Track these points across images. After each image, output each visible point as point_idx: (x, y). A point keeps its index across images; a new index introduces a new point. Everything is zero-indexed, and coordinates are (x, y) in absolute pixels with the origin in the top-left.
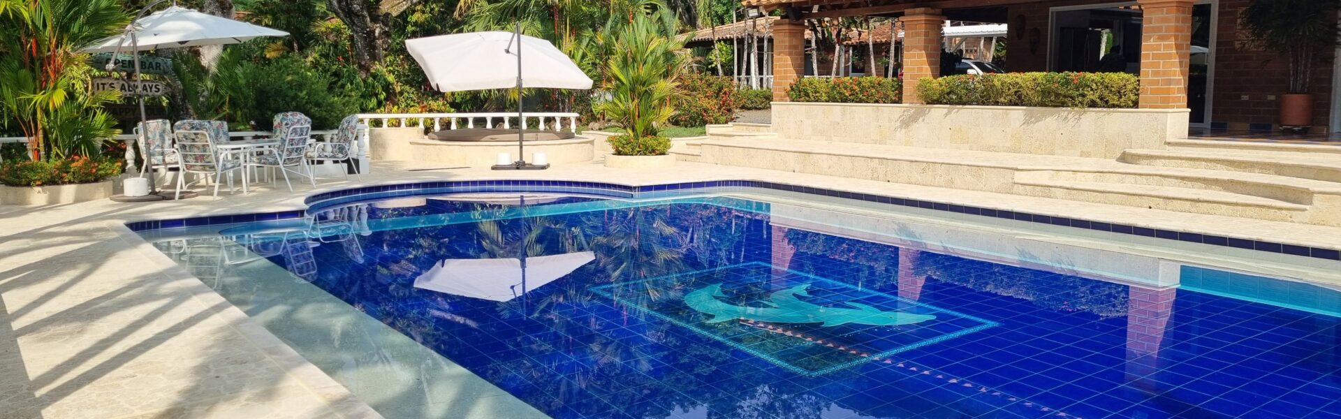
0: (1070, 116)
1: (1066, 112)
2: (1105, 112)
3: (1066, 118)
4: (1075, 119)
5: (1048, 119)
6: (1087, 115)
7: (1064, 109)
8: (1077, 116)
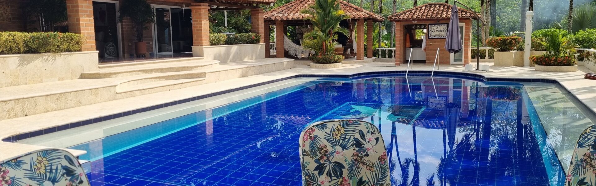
0: (49, 58)
1: (47, 57)
2: (69, 54)
3: (47, 59)
4: (53, 60)
5: (35, 62)
6: (61, 56)
7: (46, 54)
8: (53, 58)
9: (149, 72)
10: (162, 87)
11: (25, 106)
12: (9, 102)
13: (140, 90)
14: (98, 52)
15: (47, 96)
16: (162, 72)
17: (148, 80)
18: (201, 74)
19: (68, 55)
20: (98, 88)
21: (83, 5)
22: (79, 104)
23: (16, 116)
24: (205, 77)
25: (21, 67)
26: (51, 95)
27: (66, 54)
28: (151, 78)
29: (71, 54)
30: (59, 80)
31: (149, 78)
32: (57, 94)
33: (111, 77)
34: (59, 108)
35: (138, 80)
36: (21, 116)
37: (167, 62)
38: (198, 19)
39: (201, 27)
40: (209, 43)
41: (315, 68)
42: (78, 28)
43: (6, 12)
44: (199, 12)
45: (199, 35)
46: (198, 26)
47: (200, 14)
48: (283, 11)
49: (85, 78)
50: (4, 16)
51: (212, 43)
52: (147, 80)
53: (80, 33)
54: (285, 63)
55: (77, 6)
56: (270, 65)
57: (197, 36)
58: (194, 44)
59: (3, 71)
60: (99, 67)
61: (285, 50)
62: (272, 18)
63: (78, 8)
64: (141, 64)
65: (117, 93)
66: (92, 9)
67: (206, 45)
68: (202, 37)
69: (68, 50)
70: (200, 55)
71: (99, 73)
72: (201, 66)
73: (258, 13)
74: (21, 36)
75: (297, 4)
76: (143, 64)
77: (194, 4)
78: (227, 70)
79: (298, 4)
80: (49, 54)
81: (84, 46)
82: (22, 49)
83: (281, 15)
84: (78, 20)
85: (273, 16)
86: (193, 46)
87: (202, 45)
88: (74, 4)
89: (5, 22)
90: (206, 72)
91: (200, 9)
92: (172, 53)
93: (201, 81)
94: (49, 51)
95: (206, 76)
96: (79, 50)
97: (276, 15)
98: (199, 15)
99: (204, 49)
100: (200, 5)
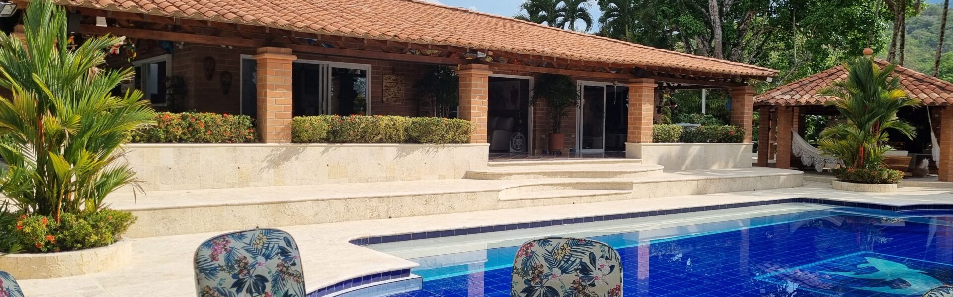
0: (431, 150)
1: (428, 147)
3: (428, 151)
4: (434, 152)
5: (415, 153)
6: (443, 148)
7: (427, 144)
8: (435, 150)
9: (553, 176)
10: (564, 197)
11: (390, 206)
12: (374, 200)
13: (532, 199)
14: (489, 144)
15: (415, 195)
16: (570, 177)
17: (548, 187)
18: (625, 184)
19: (452, 147)
20: (476, 192)
21: (477, 83)
22: (452, 210)
23: (379, 217)
24: (632, 189)
25: (398, 158)
26: (419, 195)
27: (450, 146)
28: (552, 185)
29: (457, 146)
30: (439, 178)
31: (549, 185)
32: (426, 194)
33: (501, 179)
34: (428, 213)
35: (534, 185)
36: (384, 218)
37: (583, 163)
38: (638, 103)
39: (641, 114)
40: (651, 139)
41: (842, 189)
42: (468, 113)
43: (399, 91)
44: (639, 92)
45: (637, 126)
46: (637, 112)
47: (641, 96)
48: (792, 90)
49: (470, 178)
50: (397, 96)
51: (657, 139)
52: (546, 186)
53: (470, 120)
54: (782, 177)
55: (470, 85)
56: (752, 178)
57: (633, 127)
58: (628, 140)
59: (379, 162)
60: (489, 165)
61: (792, 156)
62: (770, 101)
63: (471, 87)
64: (545, 164)
65: (499, 200)
66: (487, 89)
67: (647, 142)
68: (640, 128)
69: (453, 141)
70: (636, 156)
71: (487, 172)
72: (630, 172)
73: (744, 94)
74: (402, 121)
75: (821, 78)
76: (548, 164)
77: (634, 80)
78: (670, 181)
79: (824, 78)
80: (431, 144)
81: (473, 136)
82: (402, 138)
83: (787, 97)
84: (469, 103)
85: (773, 98)
86: (627, 142)
87: (640, 142)
88: (467, 82)
89: (397, 103)
90: (634, 181)
91: (641, 88)
92: (602, 151)
93: (624, 195)
94: (431, 141)
95: (634, 188)
96: (467, 142)
97: (778, 97)
98: (639, 96)
99: (642, 147)
100: (642, 82)
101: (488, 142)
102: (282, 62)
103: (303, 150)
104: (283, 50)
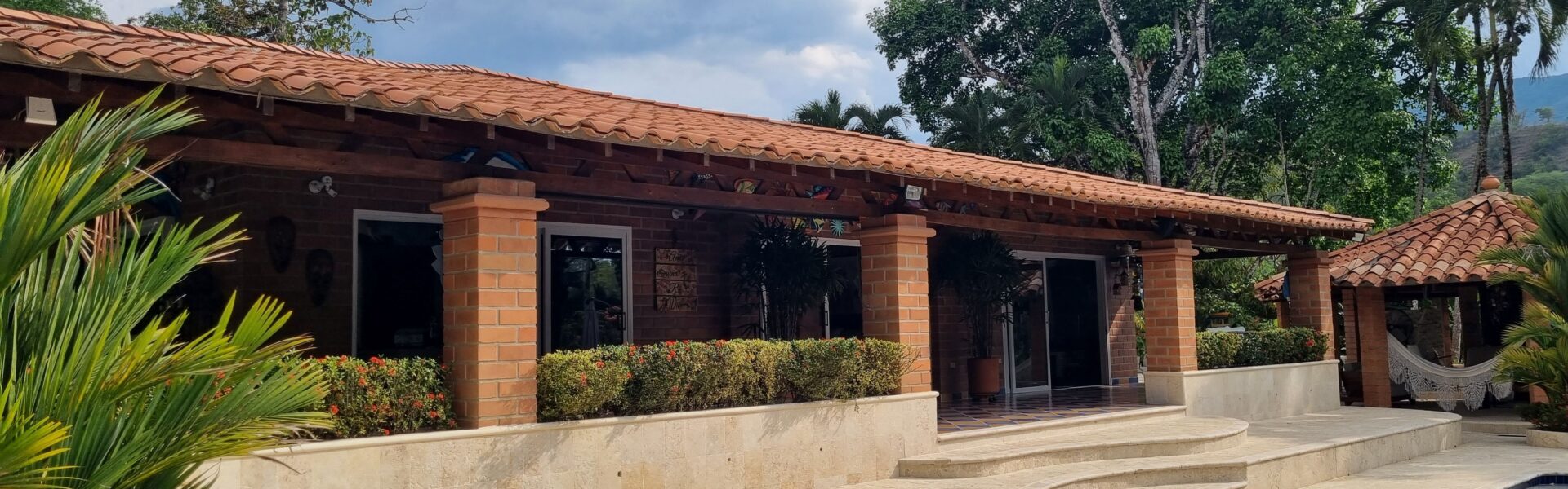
0: (831, 414)
2: (873, 402)
3: (825, 418)
4: (837, 418)
5: (800, 426)
6: (857, 409)
7: (823, 402)
8: (839, 414)
9: (1074, 457)
14: (937, 394)
18: (1230, 468)
19: (872, 405)
21: (908, 256)
27: (867, 403)
29: (879, 402)
33: (980, 475)
37: (1096, 422)
38: (1166, 289)
39: (1176, 312)
40: (1196, 364)
42: (890, 325)
44: (1166, 266)
45: (1167, 337)
46: (1166, 308)
47: (1172, 274)
48: (1381, 256)
49: (908, 476)
51: (1206, 362)
53: (897, 339)
55: (893, 262)
56: (1404, 435)
57: (1159, 340)
58: (1150, 366)
59: (728, 455)
60: (939, 442)
62: (1350, 279)
66: (925, 269)
67: (1189, 369)
68: (1177, 342)
69: (871, 392)
70: (1170, 398)
71: (950, 461)
73: (1315, 266)
74: (773, 350)
76: (1040, 429)
77: (1152, 243)
80: (831, 402)
81: (906, 378)
82: (771, 391)
84: (894, 301)
87: (1178, 369)
89: (685, 309)
91: (1172, 258)
92: (1047, 389)
94: (831, 397)
96: (893, 392)
98: (1167, 276)
99: (1185, 379)
100: (1172, 247)
101: (934, 389)
102: (512, 215)
103: (566, 436)
104: (515, 184)
